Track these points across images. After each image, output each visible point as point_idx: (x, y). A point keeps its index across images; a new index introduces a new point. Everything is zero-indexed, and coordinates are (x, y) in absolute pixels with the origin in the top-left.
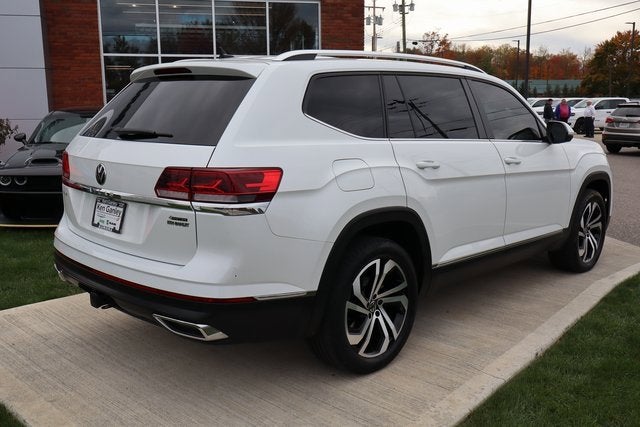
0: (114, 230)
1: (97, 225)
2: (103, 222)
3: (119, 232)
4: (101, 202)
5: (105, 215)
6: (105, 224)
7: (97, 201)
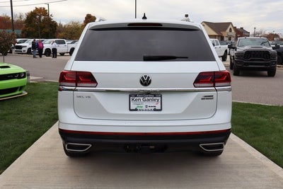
0: (155, 110)
1: (136, 110)
2: (141, 107)
3: (160, 110)
4: (136, 96)
5: (143, 103)
6: (144, 108)
7: (130, 96)
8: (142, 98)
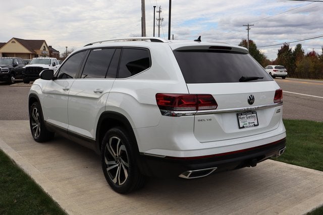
0: (255, 125)
1: (243, 127)
2: (246, 124)
3: (258, 125)
4: (242, 115)
5: (247, 120)
6: (248, 125)
7: (238, 115)
8: (245, 116)
